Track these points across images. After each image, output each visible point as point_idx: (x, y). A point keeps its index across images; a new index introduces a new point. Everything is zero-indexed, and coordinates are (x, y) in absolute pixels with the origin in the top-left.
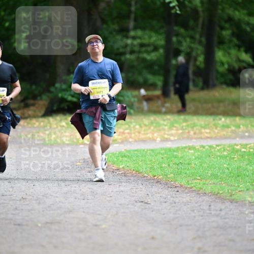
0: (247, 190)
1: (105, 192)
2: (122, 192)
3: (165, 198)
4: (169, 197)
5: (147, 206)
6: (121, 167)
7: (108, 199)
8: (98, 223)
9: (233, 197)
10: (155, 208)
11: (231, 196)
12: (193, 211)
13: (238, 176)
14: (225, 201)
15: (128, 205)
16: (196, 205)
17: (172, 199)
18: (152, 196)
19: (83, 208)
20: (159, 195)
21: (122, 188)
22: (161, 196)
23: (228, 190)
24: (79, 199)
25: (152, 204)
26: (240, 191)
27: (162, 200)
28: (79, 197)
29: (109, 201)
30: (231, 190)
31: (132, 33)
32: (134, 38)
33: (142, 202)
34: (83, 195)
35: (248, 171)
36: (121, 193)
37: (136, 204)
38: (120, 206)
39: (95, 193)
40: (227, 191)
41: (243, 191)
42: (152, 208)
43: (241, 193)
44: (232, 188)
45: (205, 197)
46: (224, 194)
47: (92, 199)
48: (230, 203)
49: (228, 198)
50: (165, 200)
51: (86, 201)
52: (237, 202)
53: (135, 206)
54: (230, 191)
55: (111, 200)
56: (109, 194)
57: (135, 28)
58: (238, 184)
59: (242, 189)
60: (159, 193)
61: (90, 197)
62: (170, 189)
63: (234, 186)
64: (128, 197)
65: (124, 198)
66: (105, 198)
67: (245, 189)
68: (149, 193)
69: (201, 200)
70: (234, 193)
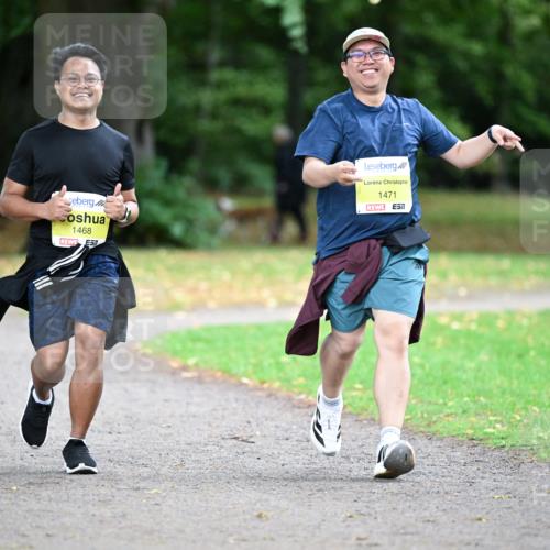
0: (464, 412)
1: (158, 418)
2: (194, 416)
3: (286, 431)
4: (294, 427)
5: (248, 447)
6: (191, 362)
7: (163, 431)
8: (142, 485)
9: (433, 429)
10: (266, 451)
11: (429, 425)
12: (347, 458)
13: (445, 382)
14: (416, 437)
15: (206, 445)
16: (354, 445)
17: (302, 431)
18: (258, 425)
19: (109, 452)
20: (274, 424)
21: (193, 409)
22: (277, 427)
23: (422, 414)
24: (99, 432)
25: (259, 444)
26: (448, 415)
27: (279, 434)
28: (101, 429)
29: (166, 437)
30: (428, 413)
31: (215, 75)
32: (220, 85)
33: (236, 438)
34: (109, 423)
35: (465, 371)
36: (192, 419)
37: (223, 443)
38: (189, 447)
39: (135, 419)
40: (419, 415)
41: (456, 414)
42: (258, 453)
43: (450, 419)
44: (431, 408)
45: (372, 429)
46: (414, 422)
47: (128, 432)
48: (426, 441)
49: (422, 429)
50: (286, 435)
51: (114, 436)
52: (442, 439)
53: (222, 447)
54: (425, 415)
55: (171, 434)
56: (165, 422)
57: (222, 64)
58: (444, 399)
59: (453, 411)
60: (272, 420)
61: (123, 428)
62: (297, 411)
63: (436, 404)
64: (206, 427)
65: (199, 429)
66: (157, 431)
67: (460, 411)
68: (251, 420)
69: (363, 434)
70: (434, 419)
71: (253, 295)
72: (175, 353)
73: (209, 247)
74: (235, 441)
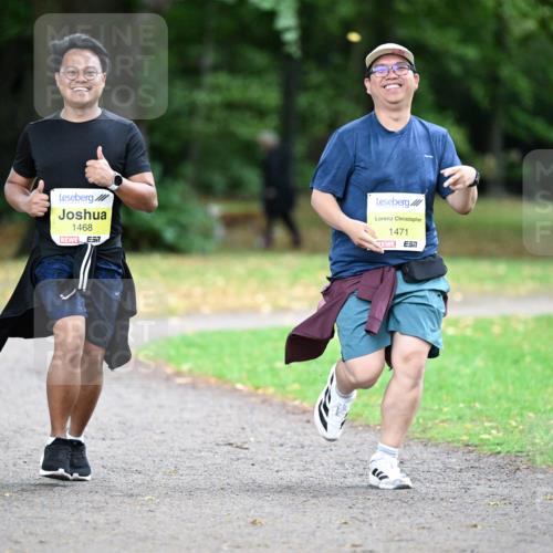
0: (460, 418)
1: (151, 424)
2: (188, 422)
3: (281, 437)
4: (289, 433)
5: (242, 454)
6: (185, 367)
7: (157, 437)
8: (136, 491)
9: (429, 435)
10: (260, 457)
11: (424, 431)
12: (342, 464)
13: (440, 388)
14: (411, 443)
15: (200, 451)
16: (349, 451)
17: (296, 437)
18: (252, 431)
19: (102, 458)
20: (268, 430)
21: (187, 416)
22: (271, 433)
24: (93, 438)
25: (253, 450)
26: (443, 421)
27: (274, 439)
28: (95, 435)
29: (160, 443)
30: (424, 419)
31: (209, 79)
33: (230, 444)
34: (102, 429)
35: (460, 377)
36: (186, 425)
37: (217, 449)
38: (183, 453)
39: (129, 424)
41: (451, 420)
42: (252, 459)
43: (446, 425)
44: (427, 414)
45: (367, 434)
47: (121, 438)
48: (421, 447)
49: (417, 435)
50: (281, 441)
51: (108, 442)
52: (437, 445)
53: (216, 453)
54: (421, 421)
55: (164, 441)
56: (158, 428)
58: (439, 405)
59: (449, 417)
60: (267, 426)
61: (117, 435)
62: (291, 417)
64: (200, 433)
65: (192, 436)
66: (151, 438)
67: (455, 417)
68: (245, 426)
69: (358, 440)
70: (430, 425)
71: (247, 300)
72: (169, 359)
73: (203, 252)
74: (229, 447)
